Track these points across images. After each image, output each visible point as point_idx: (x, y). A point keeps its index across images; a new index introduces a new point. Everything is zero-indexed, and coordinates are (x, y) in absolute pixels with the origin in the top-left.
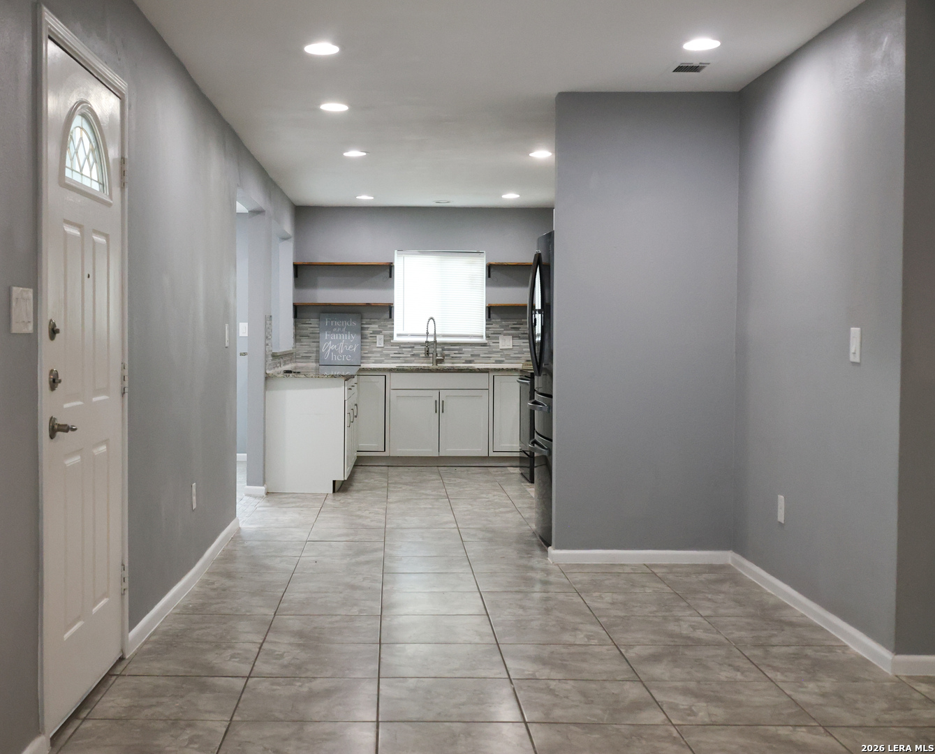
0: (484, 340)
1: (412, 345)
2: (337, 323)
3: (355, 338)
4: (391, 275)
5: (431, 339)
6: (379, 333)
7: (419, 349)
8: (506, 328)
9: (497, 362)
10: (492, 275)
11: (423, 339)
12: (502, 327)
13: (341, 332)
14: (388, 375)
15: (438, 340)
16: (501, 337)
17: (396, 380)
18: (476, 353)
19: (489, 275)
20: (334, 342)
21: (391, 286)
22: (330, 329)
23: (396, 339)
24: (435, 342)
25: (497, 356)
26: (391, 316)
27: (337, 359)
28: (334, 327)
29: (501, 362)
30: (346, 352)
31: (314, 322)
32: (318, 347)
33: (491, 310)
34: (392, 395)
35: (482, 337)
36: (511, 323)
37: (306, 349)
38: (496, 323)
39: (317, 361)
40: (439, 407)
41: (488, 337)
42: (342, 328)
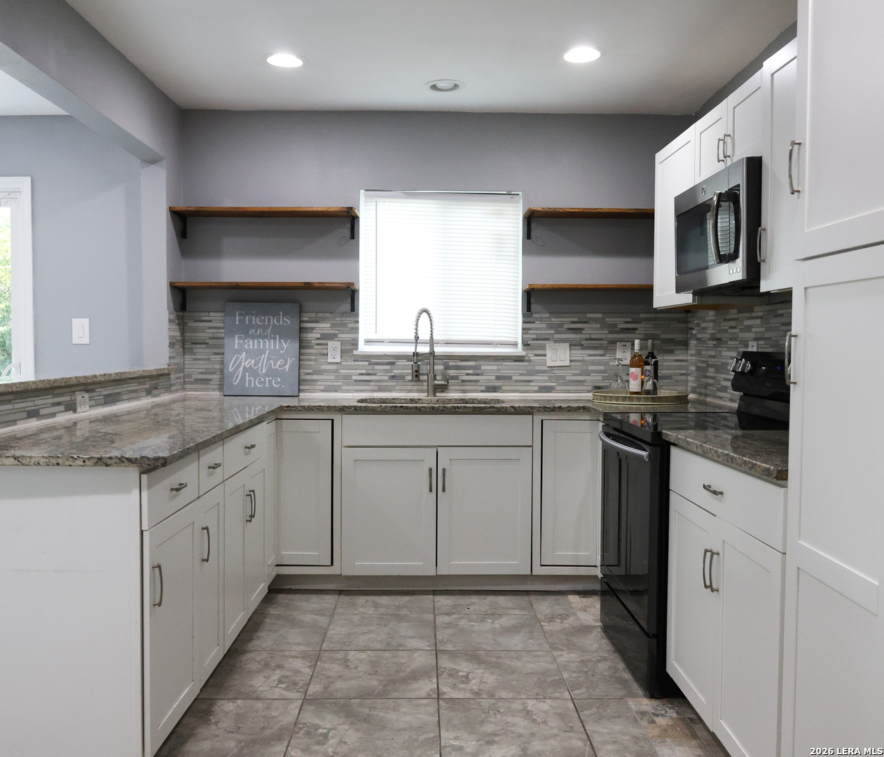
0: (519, 350)
1: (392, 360)
2: (256, 321)
3: (288, 347)
4: (353, 234)
5: (424, 349)
6: (332, 337)
7: (404, 367)
8: (558, 328)
9: (543, 389)
10: (533, 234)
11: (410, 349)
12: (550, 327)
13: (264, 337)
14: (337, 418)
15: (438, 350)
16: (549, 344)
17: (351, 429)
18: (504, 373)
19: (528, 234)
20: (250, 354)
21: (354, 254)
22: (245, 332)
23: (363, 348)
24: (432, 353)
25: (542, 380)
26: (354, 308)
27: (253, 384)
28: (251, 326)
29: (549, 389)
30: (272, 373)
31: (216, 318)
32: (222, 363)
33: (531, 296)
34: (346, 458)
35: (515, 344)
36: (567, 321)
37: (203, 366)
38: (541, 320)
39: (221, 388)
40: (437, 481)
41: (526, 345)
42: (265, 328)
